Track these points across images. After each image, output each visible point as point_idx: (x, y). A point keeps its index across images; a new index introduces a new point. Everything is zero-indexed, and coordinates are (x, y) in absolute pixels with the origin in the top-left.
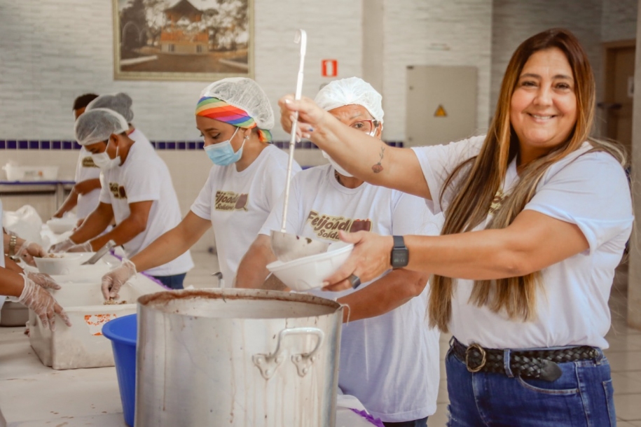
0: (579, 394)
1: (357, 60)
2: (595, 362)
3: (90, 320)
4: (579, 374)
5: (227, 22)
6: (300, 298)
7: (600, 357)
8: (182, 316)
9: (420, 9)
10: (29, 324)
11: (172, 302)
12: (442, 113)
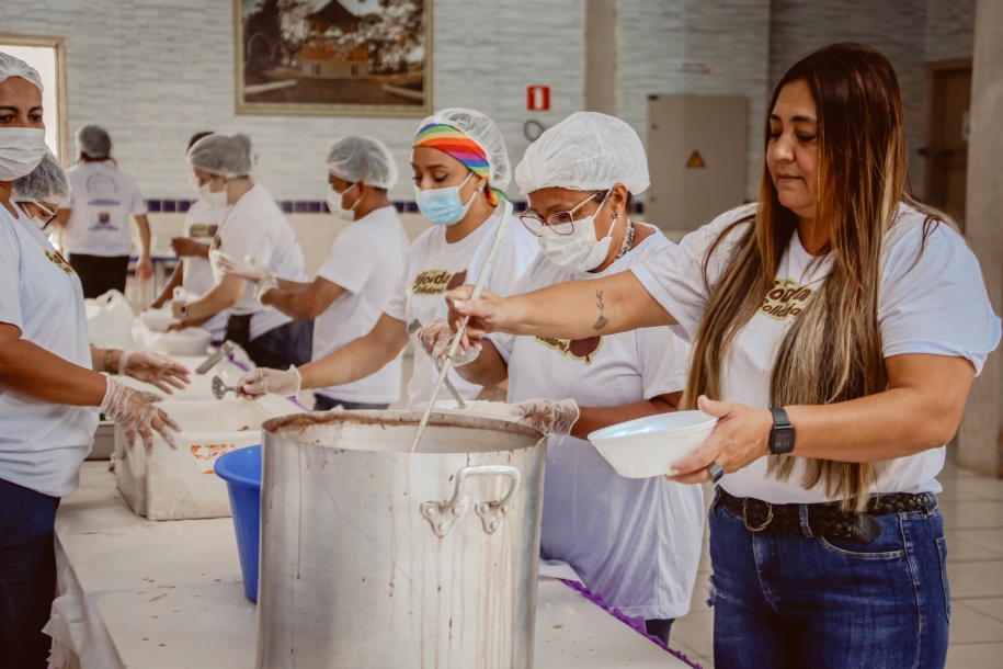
0: (904, 558)
1: (579, 86)
2: (925, 513)
3: (199, 452)
4: (904, 529)
5: (395, 33)
6: (488, 424)
7: (934, 504)
8: (323, 448)
9: (667, 14)
10: (115, 458)
11: (310, 428)
12: (697, 162)
